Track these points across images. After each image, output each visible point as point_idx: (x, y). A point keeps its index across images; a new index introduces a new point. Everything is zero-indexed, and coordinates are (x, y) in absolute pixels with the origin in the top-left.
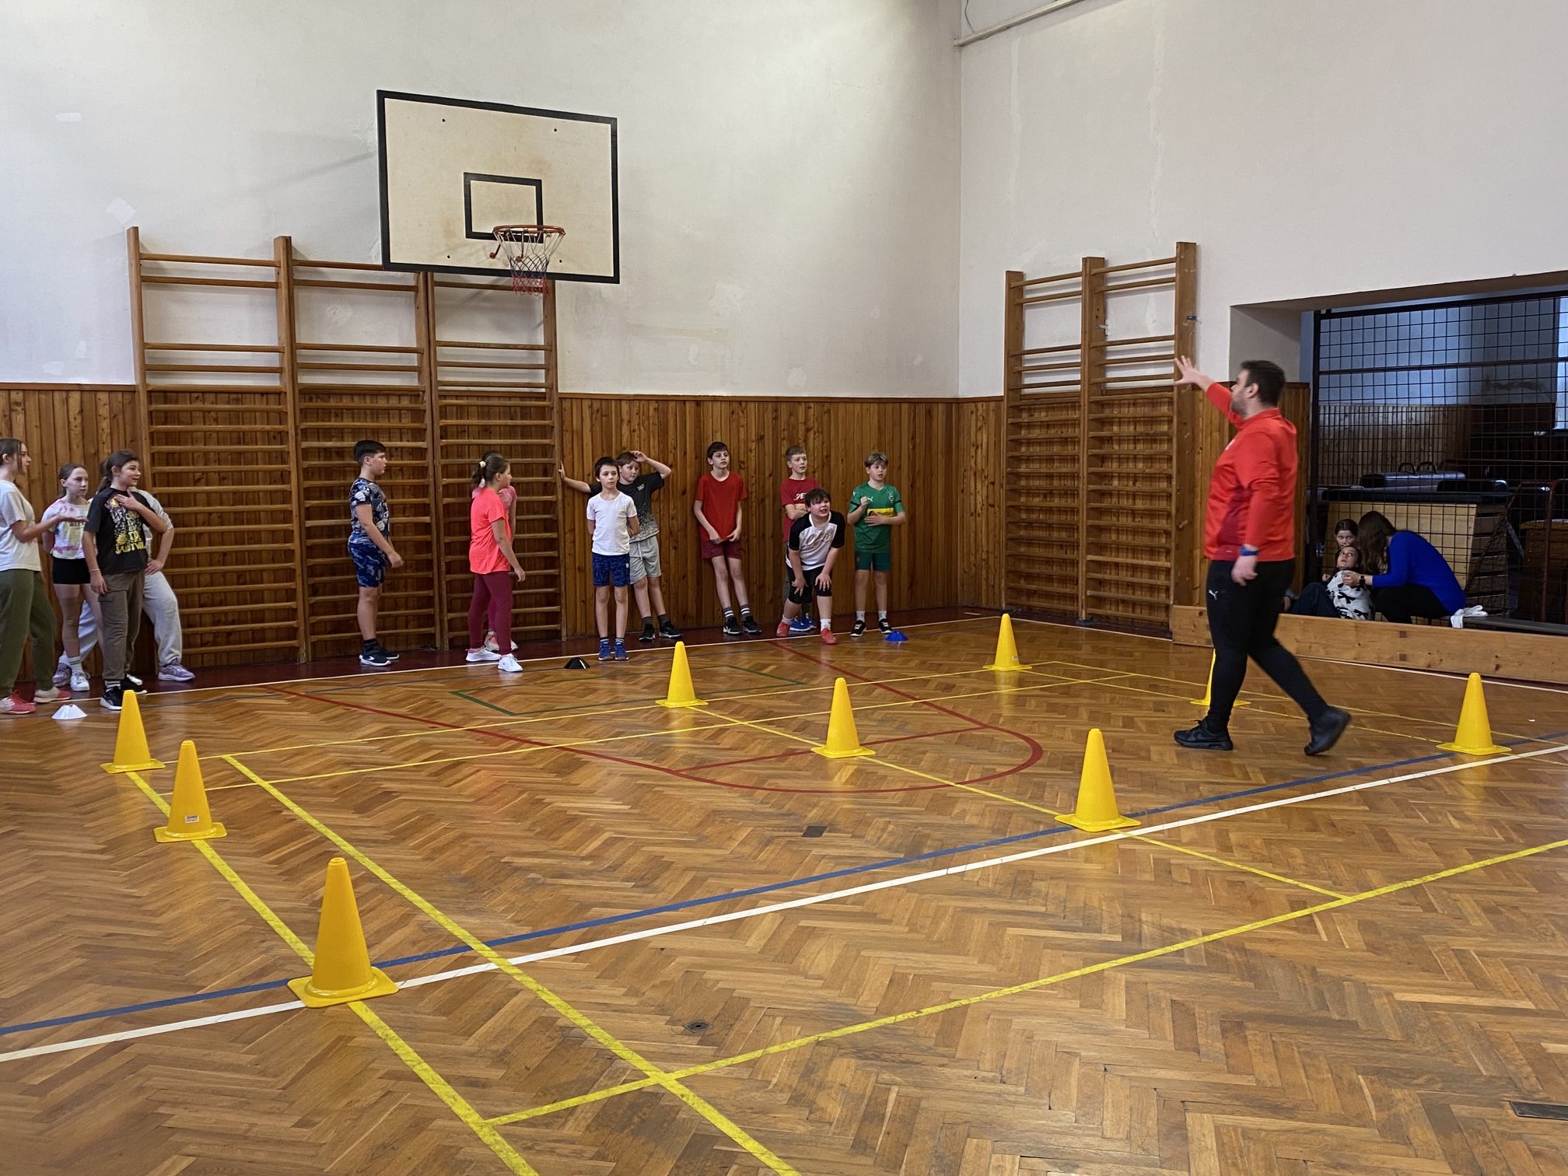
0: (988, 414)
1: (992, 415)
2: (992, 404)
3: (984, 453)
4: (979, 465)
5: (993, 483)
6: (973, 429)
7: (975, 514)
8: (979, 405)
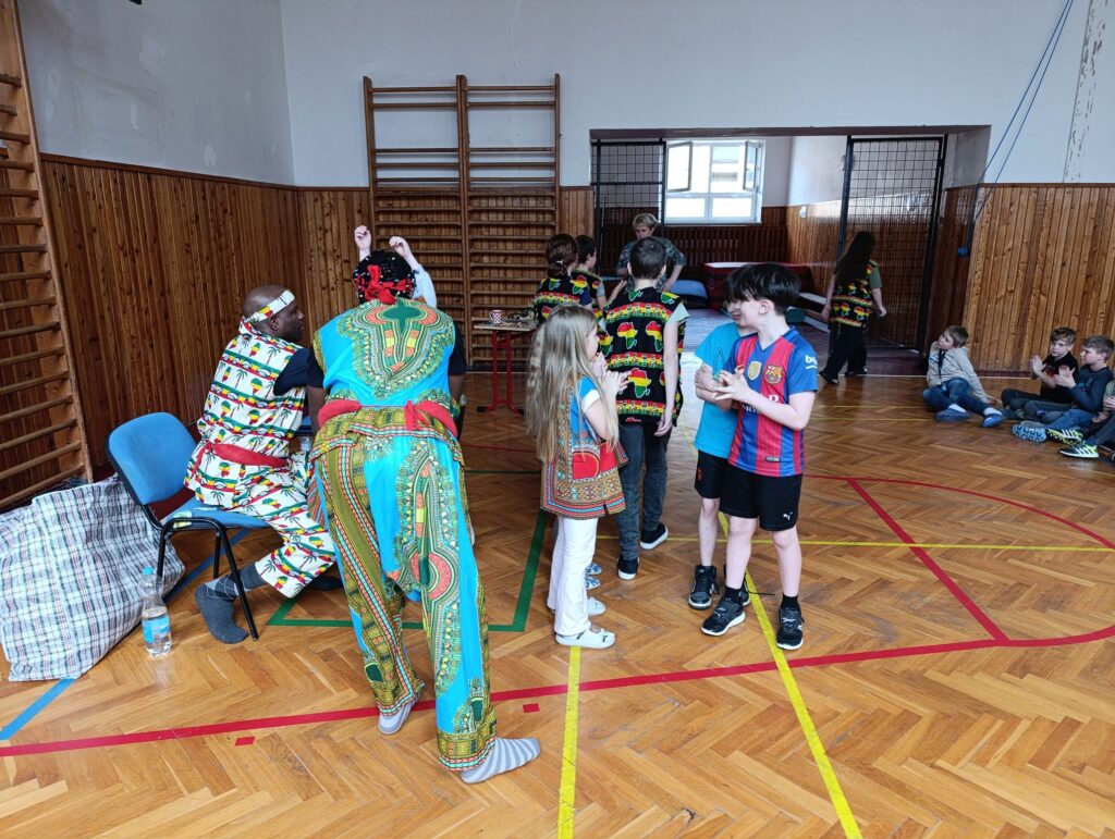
0: (336, 201)
1: (341, 204)
2: (341, 195)
3: (335, 235)
4: (329, 247)
5: (348, 262)
6: (319, 215)
7: (327, 288)
8: (325, 194)
